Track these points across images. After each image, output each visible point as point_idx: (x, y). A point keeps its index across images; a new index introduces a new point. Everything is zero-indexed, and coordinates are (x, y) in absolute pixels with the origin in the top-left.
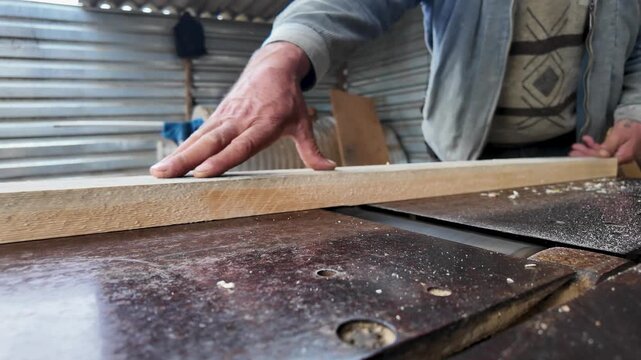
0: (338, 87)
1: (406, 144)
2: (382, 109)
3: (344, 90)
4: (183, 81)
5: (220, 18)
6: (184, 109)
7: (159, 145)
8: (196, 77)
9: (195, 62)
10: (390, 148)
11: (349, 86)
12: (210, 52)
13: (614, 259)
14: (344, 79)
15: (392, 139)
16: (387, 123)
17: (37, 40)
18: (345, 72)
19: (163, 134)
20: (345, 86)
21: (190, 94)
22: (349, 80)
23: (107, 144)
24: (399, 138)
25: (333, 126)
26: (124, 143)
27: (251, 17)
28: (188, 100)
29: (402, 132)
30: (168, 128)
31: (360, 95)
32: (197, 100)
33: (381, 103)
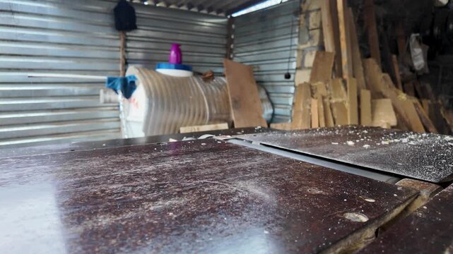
0: (227, 56)
1: (272, 98)
2: (257, 73)
3: (231, 59)
4: (119, 47)
5: (146, 3)
6: (120, 67)
7: (102, 92)
8: (129, 45)
9: (128, 34)
10: (262, 100)
11: (234, 56)
12: (138, 27)
13: (434, 185)
14: (231, 51)
15: (263, 95)
16: (260, 83)
17: (13, 12)
18: (232, 46)
19: (106, 85)
20: (231, 56)
21: (124, 57)
22: (234, 52)
23: (64, 90)
24: (268, 94)
25: (225, 84)
26: (76, 90)
27: (168, 4)
28: (122, 60)
29: (270, 91)
30: (110, 80)
31: (242, 63)
32: (128, 61)
33: (256, 70)
